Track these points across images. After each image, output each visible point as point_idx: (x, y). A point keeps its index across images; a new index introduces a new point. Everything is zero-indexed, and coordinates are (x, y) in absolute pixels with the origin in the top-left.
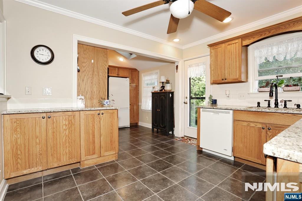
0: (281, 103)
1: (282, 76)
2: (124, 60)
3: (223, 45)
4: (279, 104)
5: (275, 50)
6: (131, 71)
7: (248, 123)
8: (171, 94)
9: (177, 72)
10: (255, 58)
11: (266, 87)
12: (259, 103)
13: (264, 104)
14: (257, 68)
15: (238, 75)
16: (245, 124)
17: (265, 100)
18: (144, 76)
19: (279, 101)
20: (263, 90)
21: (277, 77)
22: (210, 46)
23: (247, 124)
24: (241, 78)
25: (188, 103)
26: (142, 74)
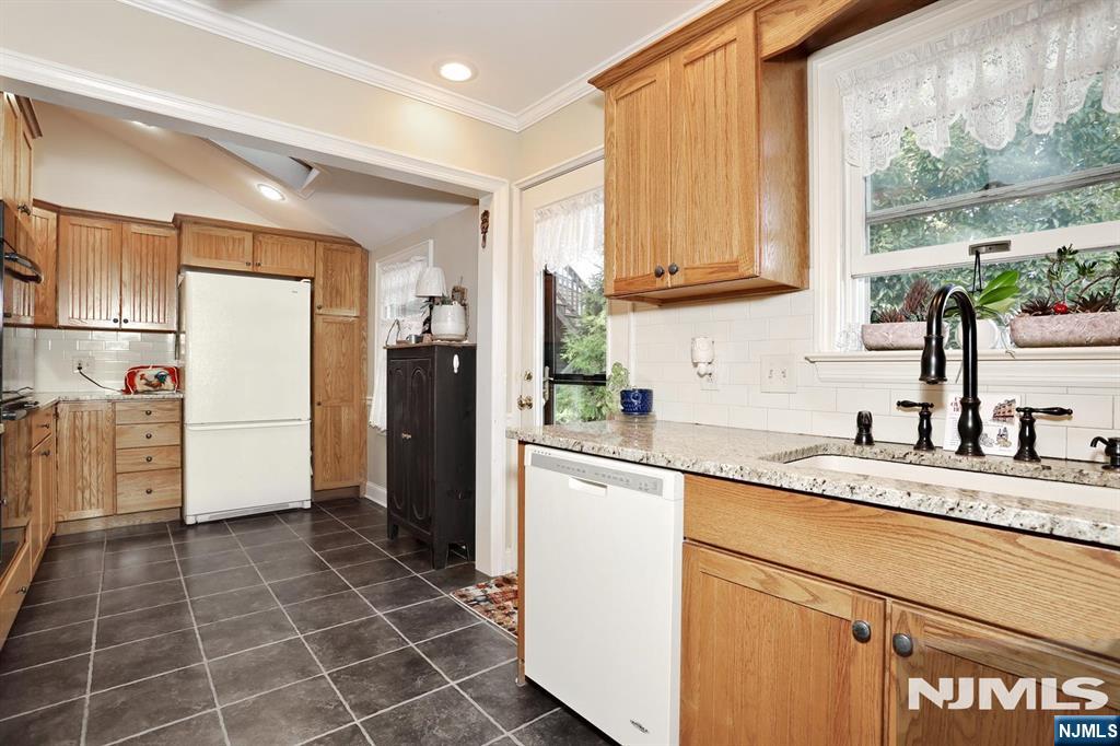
0: (1001, 425)
1: (1004, 246)
2: (284, 199)
3: (665, 69)
4: (985, 430)
5: (960, 82)
6: (326, 249)
7: (770, 576)
8: (456, 358)
9: (484, 247)
10: (847, 144)
11: (908, 319)
12: (864, 422)
13: (897, 428)
14: (859, 203)
15: (735, 243)
16: (750, 574)
17: (899, 404)
18: (385, 272)
19: (985, 413)
20: (891, 340)
21: (975, 251)
22: (602, 82)
23: (762, 583)
24: (752, 260)
25: (533, 402)
26: (377, 265)
